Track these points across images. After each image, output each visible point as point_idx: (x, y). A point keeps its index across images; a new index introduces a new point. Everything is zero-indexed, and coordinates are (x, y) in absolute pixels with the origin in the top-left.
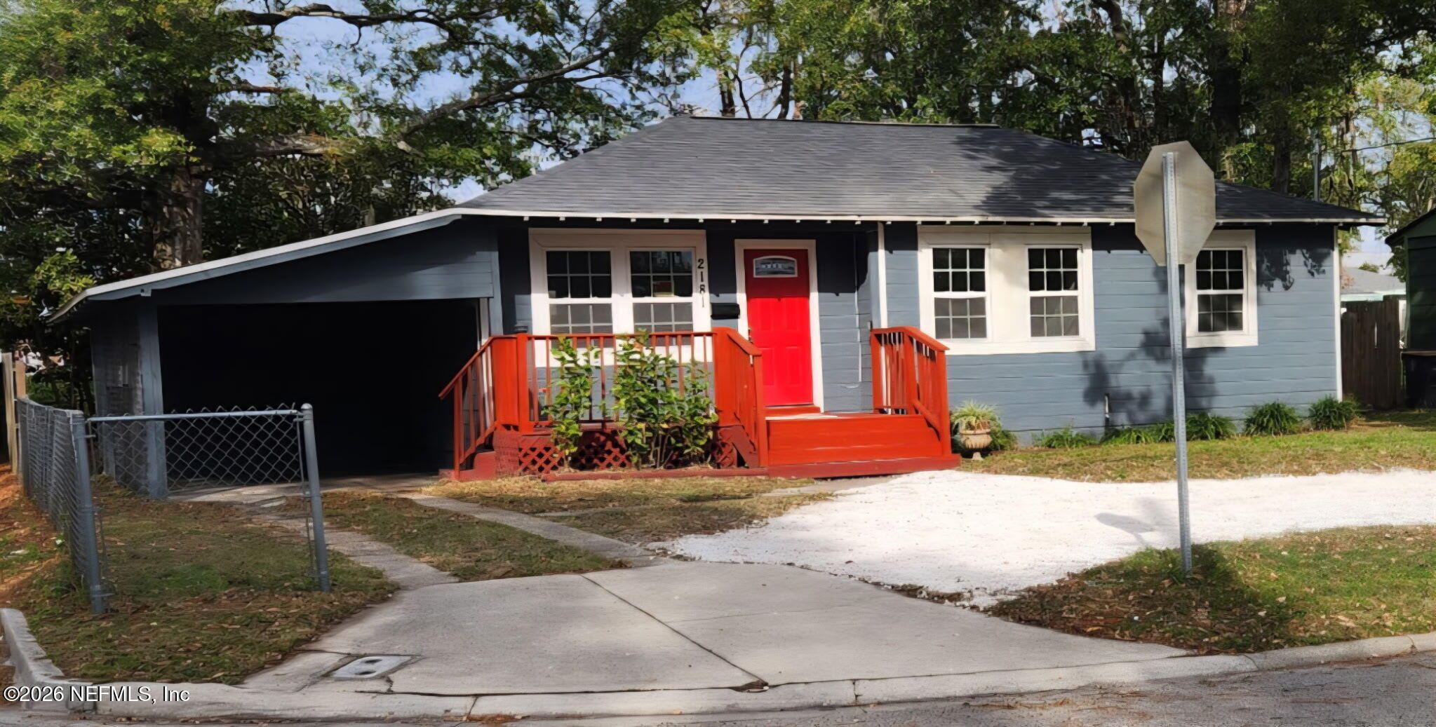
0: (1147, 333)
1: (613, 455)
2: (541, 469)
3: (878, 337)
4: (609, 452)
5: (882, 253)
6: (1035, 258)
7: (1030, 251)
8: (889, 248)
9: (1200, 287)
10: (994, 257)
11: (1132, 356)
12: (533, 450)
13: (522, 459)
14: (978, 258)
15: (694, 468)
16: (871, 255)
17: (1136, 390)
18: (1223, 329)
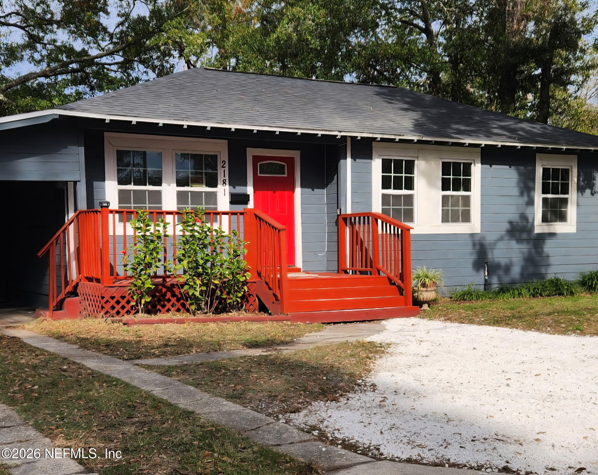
0: (511, 223)
1: (171, 303)
2: (118, 313)
3: (345, 220)
4: (169, 301)
5: (349, 160)
6: (446, 168)
7: (443, 163)
8: (354, 158)
9: (544, 192)
10: (420, 165)
11: (501, 239)
12: (113, 298)
13: (104, 305)
14: (410, 166)
15: (234, 314)
16: (342, 161)
17: (503, 261)
18: (556, 221)
